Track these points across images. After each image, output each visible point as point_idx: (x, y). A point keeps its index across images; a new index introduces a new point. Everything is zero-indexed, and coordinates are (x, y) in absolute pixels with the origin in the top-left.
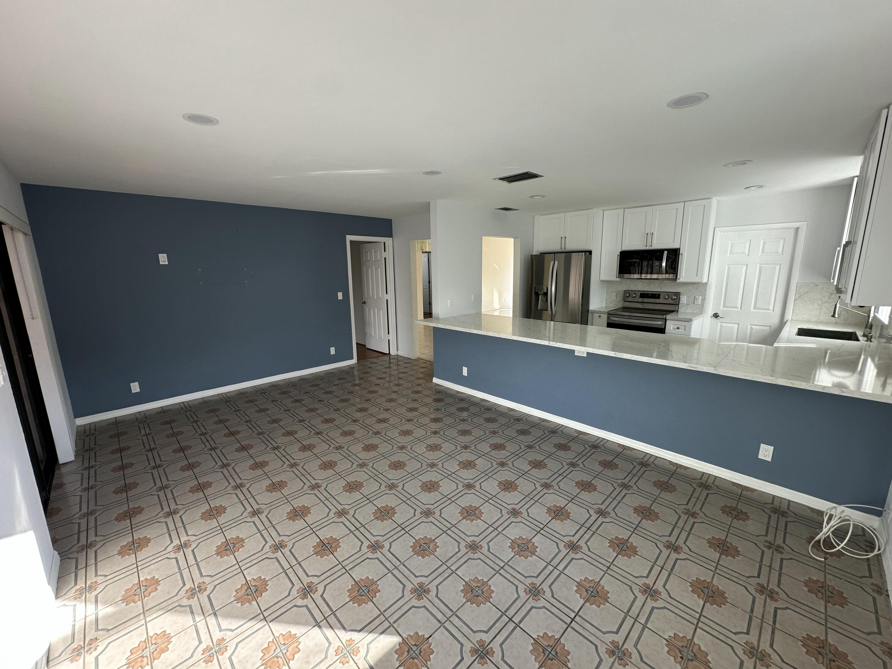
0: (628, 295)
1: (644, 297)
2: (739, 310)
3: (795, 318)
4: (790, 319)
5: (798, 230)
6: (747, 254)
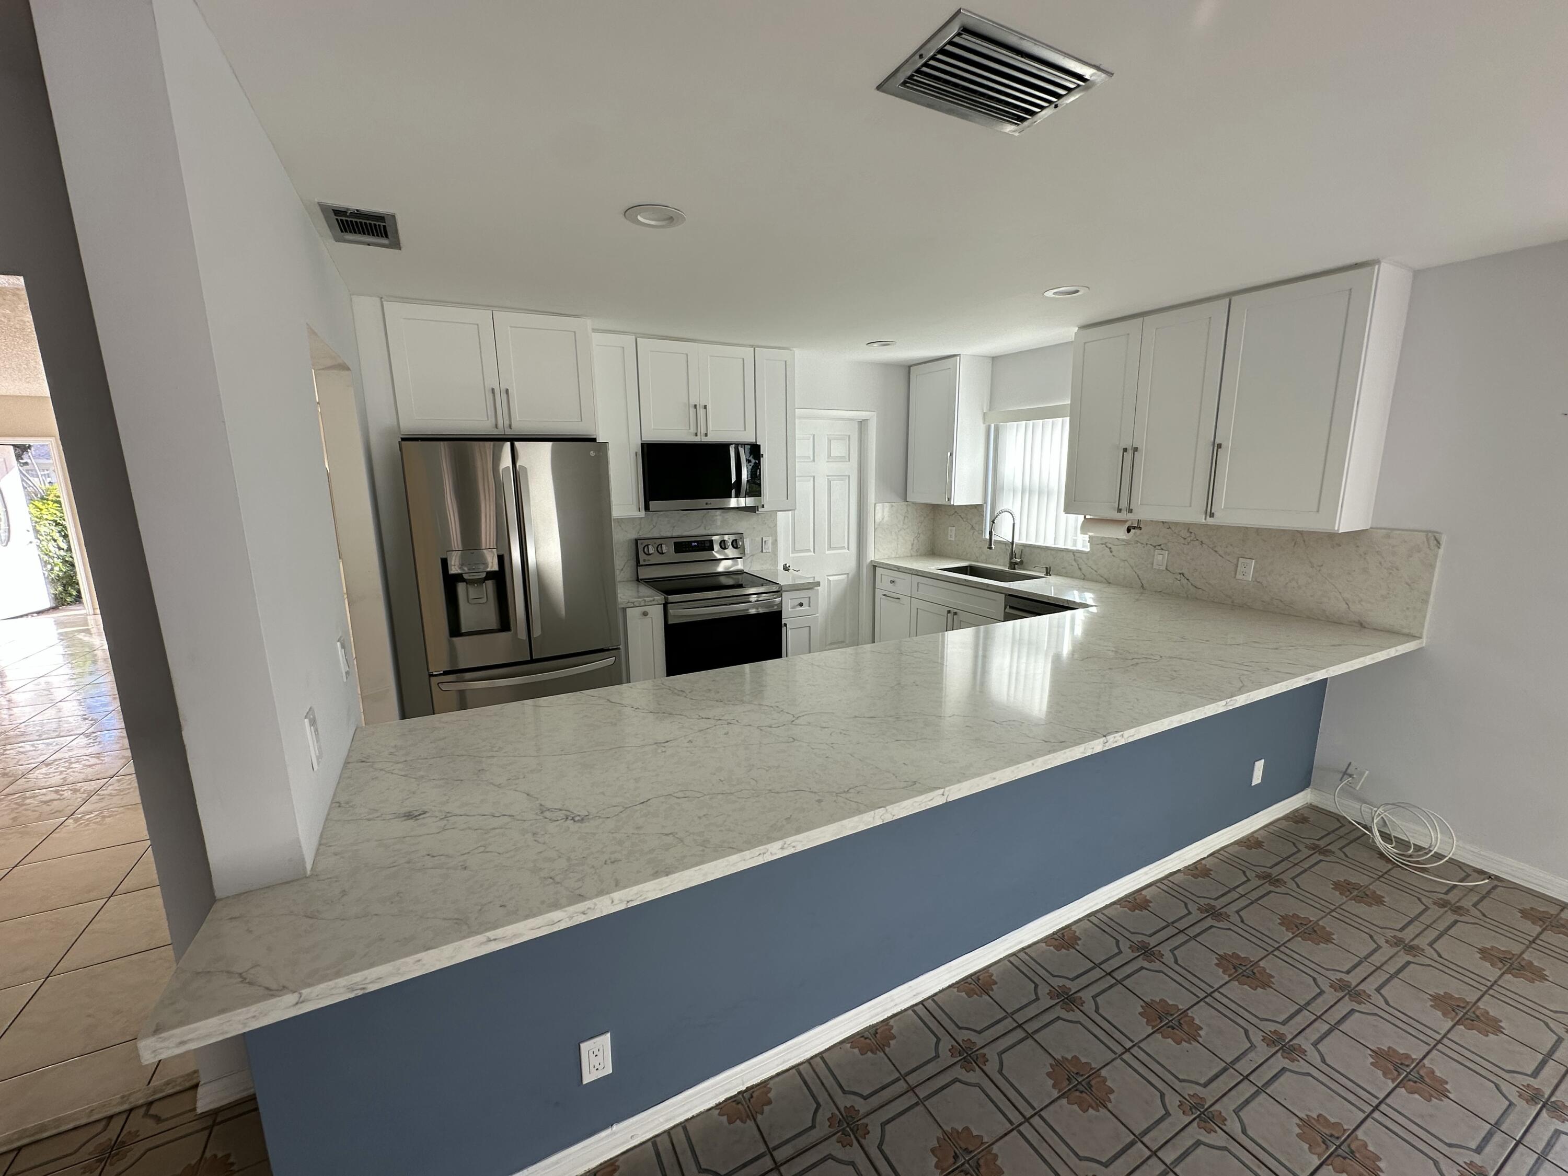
0: (650, 550)
1: (684, 549)
2: (812, 553)
3: (877, 557)
4: (873, 559)
5: (862, 424)
6: (812, 458)
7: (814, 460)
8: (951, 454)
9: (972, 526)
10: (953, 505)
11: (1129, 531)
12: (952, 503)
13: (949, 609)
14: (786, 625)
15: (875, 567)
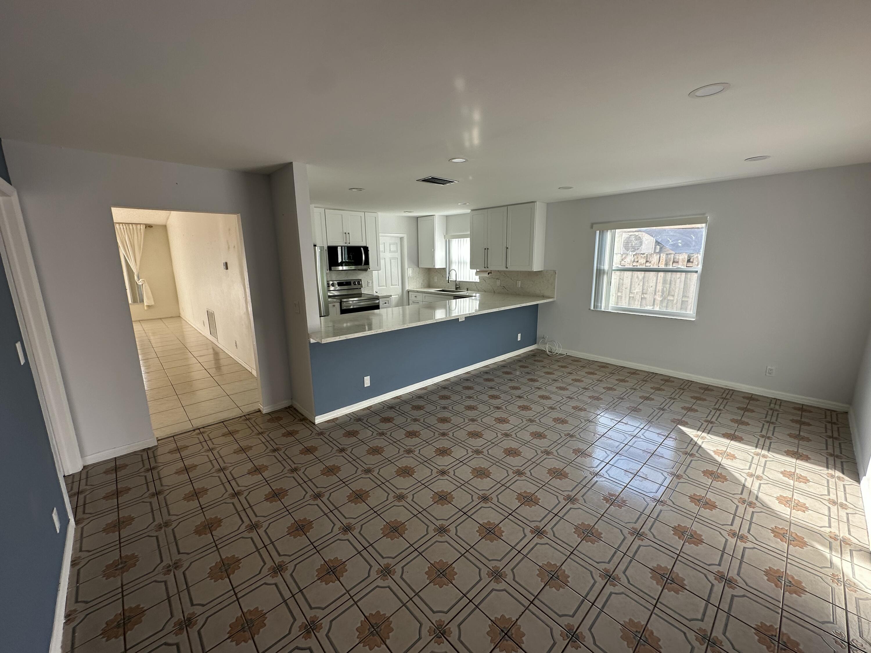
2: (385, 287)
4: (408, 289)
5: (401, 239)
6: (385, 251)
8: (434, 250)
9: (443, 276)
11: (488, 274)
12: (435, 268)
15: (409, 292)
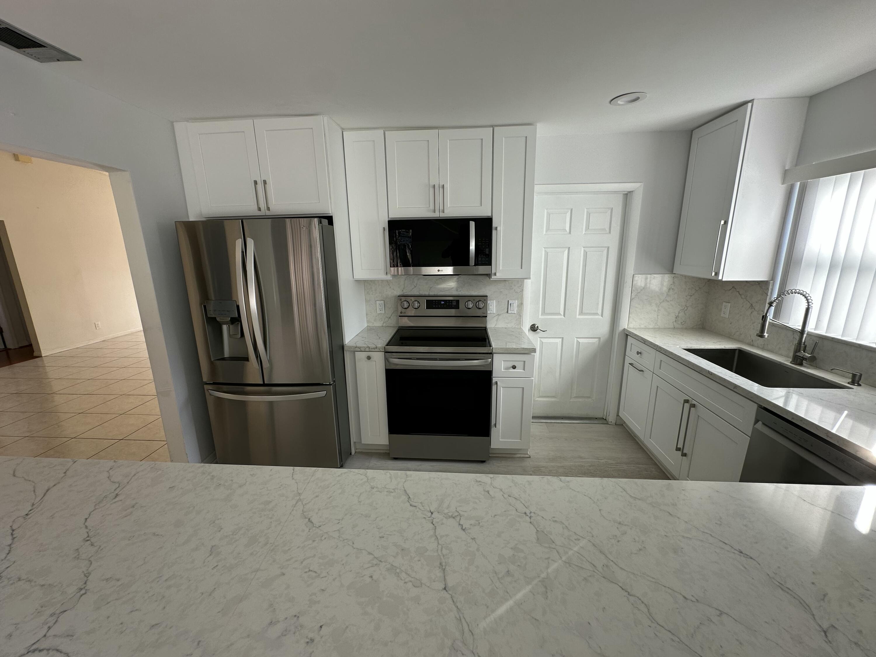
0: (406, 305)
1: (434, 306)
2: (563, 317)
3: (631, 326)
4: (626, 327)
5: (627, 196)
6: (568, 231)
7: (570, 233)
8: (726, 223)
9: (752, 305)
10: (721, 281)
12: (720, 278)
13: (689, 398)
14: (496, 383)
15: (627, 335)
